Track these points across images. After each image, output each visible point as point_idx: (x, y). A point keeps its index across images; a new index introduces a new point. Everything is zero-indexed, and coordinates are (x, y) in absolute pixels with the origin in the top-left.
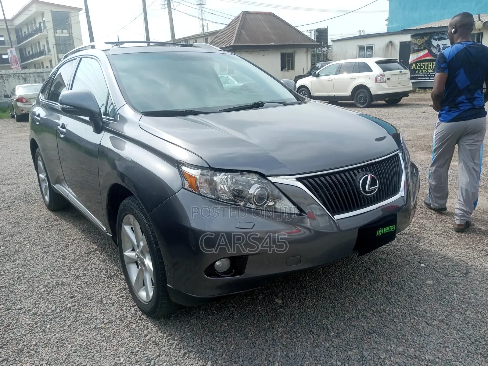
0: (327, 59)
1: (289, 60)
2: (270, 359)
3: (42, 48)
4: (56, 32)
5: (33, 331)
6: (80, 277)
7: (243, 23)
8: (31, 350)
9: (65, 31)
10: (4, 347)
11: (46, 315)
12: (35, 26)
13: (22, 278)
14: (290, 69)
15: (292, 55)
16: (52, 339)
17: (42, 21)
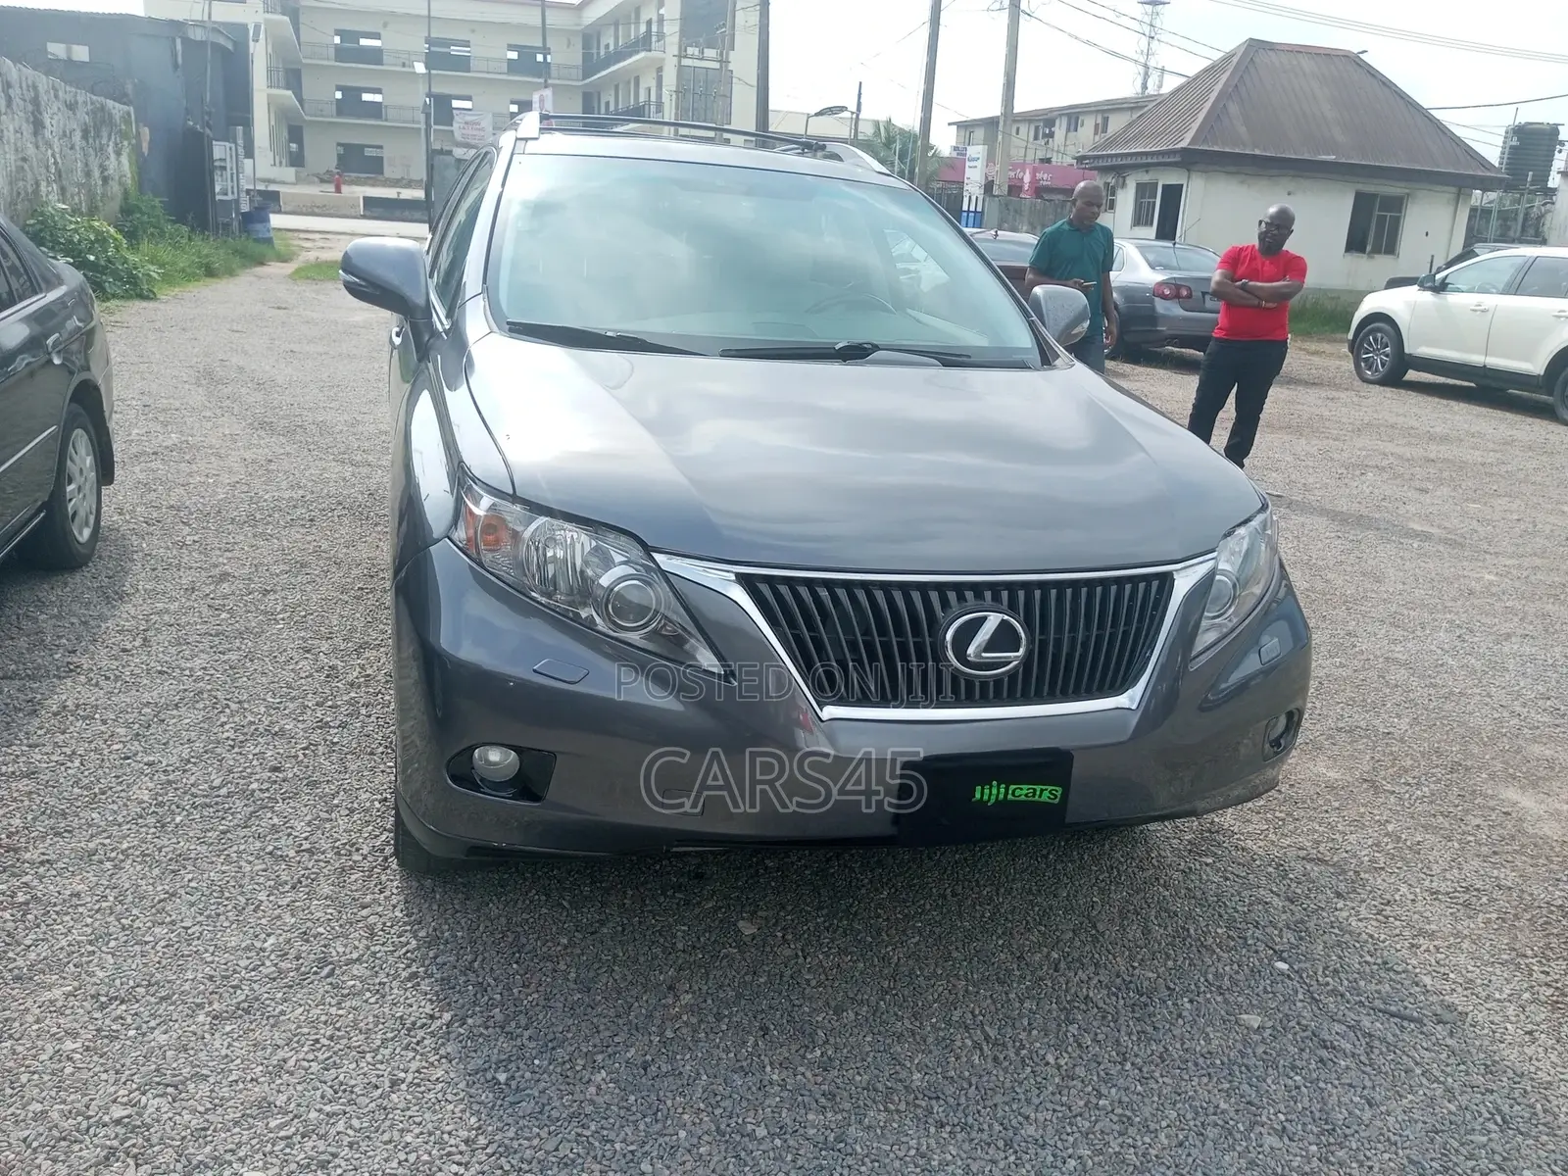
0: (1538, 234)
1: (1381, 220)
2: (599, 1058)
3: (642, 98)
4: (683, 53)
5: (140, 821)
6: (330, 727)
7: (1242, 77)
8: (109, 859)
9: (710, 53)
10: (65, 835)
11: (192, 795)
12: (637, 29)
13: (205, 696)
14: (1379, 252)
15: (1396, 205)
16: (167, 849)
17: (655, 18)
